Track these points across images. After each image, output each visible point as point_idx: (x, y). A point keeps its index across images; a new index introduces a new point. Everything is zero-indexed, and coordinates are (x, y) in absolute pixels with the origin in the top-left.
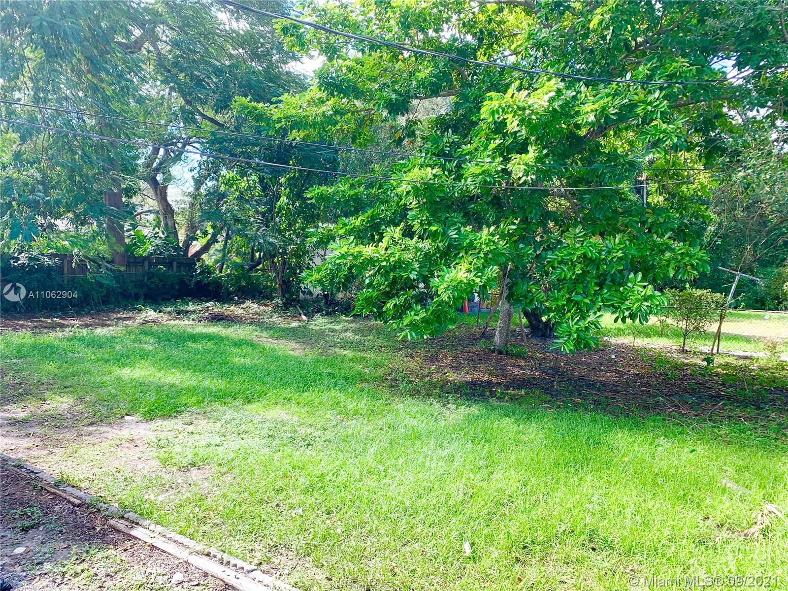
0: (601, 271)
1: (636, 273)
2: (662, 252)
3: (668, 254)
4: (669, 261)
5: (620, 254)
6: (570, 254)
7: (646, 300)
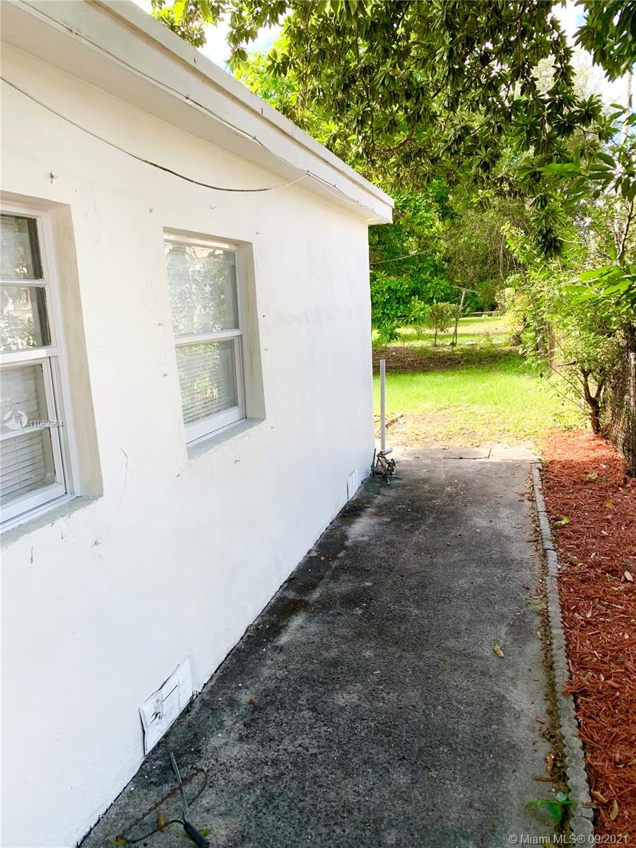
0: (398, 296)
1: (415, 296)
2: (426, 283)
3: (429, 285)
4: (430, 288)
5: (407, 286)
6: (381, 287)
7: (421, 310)
